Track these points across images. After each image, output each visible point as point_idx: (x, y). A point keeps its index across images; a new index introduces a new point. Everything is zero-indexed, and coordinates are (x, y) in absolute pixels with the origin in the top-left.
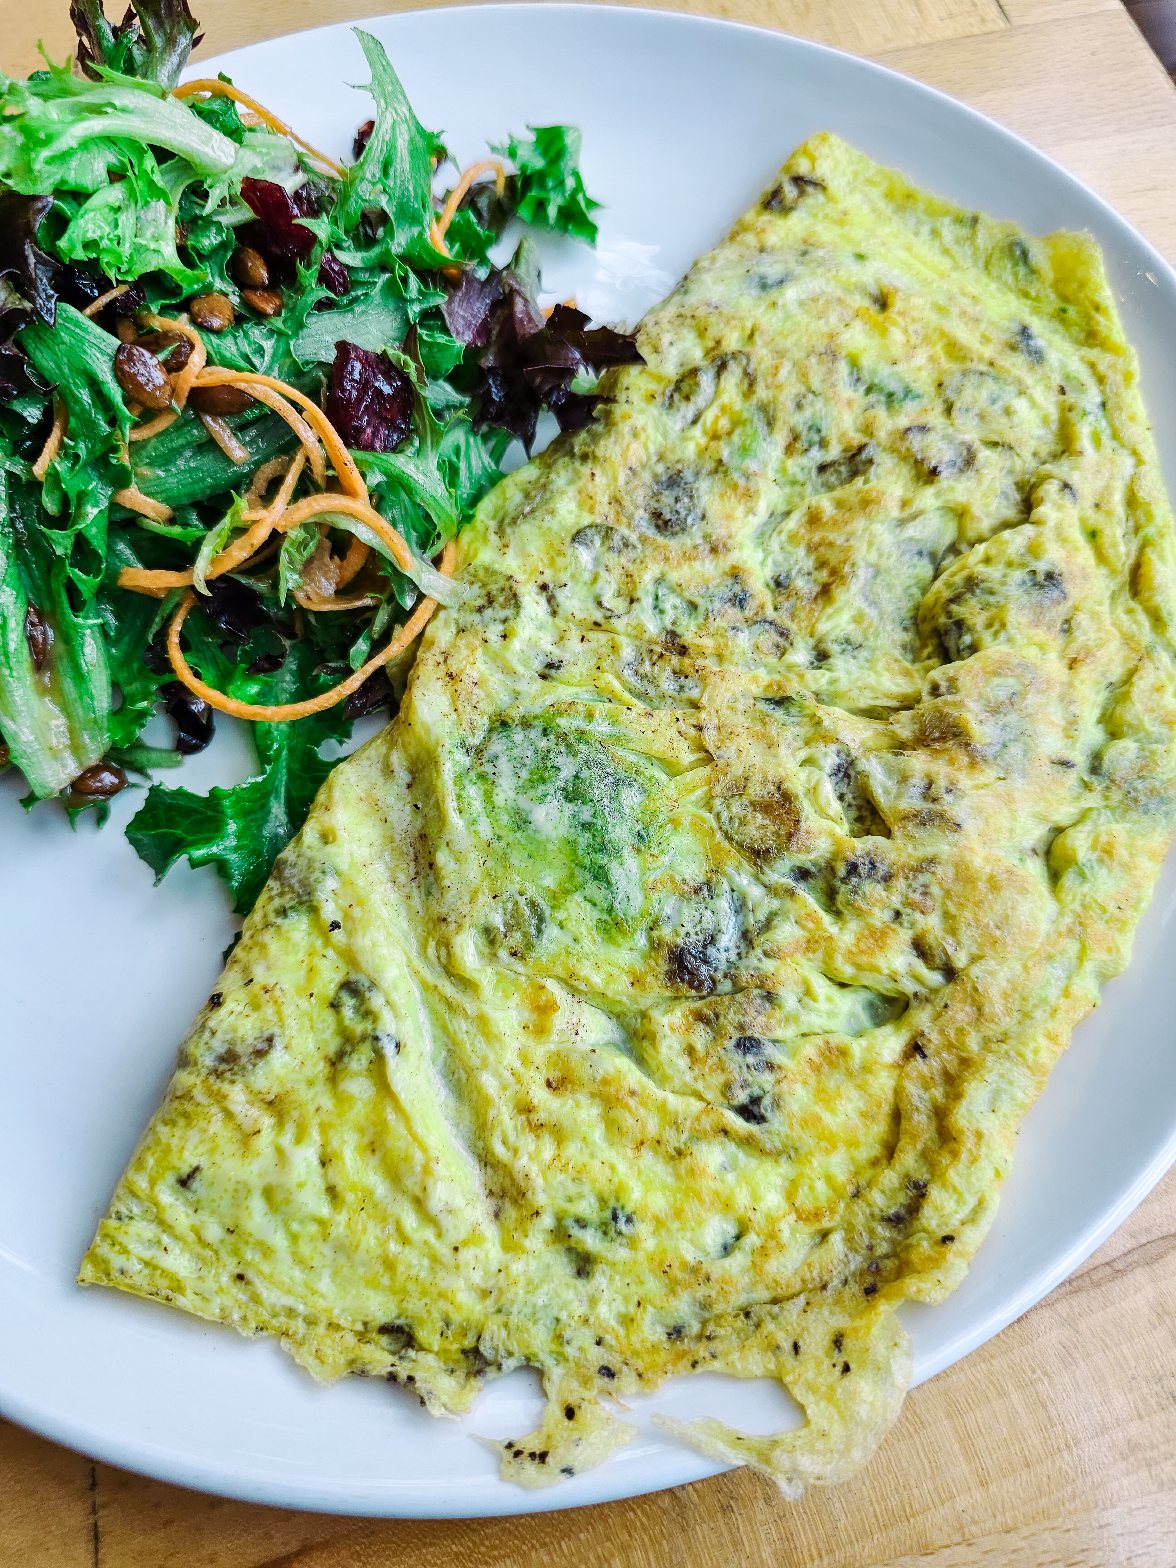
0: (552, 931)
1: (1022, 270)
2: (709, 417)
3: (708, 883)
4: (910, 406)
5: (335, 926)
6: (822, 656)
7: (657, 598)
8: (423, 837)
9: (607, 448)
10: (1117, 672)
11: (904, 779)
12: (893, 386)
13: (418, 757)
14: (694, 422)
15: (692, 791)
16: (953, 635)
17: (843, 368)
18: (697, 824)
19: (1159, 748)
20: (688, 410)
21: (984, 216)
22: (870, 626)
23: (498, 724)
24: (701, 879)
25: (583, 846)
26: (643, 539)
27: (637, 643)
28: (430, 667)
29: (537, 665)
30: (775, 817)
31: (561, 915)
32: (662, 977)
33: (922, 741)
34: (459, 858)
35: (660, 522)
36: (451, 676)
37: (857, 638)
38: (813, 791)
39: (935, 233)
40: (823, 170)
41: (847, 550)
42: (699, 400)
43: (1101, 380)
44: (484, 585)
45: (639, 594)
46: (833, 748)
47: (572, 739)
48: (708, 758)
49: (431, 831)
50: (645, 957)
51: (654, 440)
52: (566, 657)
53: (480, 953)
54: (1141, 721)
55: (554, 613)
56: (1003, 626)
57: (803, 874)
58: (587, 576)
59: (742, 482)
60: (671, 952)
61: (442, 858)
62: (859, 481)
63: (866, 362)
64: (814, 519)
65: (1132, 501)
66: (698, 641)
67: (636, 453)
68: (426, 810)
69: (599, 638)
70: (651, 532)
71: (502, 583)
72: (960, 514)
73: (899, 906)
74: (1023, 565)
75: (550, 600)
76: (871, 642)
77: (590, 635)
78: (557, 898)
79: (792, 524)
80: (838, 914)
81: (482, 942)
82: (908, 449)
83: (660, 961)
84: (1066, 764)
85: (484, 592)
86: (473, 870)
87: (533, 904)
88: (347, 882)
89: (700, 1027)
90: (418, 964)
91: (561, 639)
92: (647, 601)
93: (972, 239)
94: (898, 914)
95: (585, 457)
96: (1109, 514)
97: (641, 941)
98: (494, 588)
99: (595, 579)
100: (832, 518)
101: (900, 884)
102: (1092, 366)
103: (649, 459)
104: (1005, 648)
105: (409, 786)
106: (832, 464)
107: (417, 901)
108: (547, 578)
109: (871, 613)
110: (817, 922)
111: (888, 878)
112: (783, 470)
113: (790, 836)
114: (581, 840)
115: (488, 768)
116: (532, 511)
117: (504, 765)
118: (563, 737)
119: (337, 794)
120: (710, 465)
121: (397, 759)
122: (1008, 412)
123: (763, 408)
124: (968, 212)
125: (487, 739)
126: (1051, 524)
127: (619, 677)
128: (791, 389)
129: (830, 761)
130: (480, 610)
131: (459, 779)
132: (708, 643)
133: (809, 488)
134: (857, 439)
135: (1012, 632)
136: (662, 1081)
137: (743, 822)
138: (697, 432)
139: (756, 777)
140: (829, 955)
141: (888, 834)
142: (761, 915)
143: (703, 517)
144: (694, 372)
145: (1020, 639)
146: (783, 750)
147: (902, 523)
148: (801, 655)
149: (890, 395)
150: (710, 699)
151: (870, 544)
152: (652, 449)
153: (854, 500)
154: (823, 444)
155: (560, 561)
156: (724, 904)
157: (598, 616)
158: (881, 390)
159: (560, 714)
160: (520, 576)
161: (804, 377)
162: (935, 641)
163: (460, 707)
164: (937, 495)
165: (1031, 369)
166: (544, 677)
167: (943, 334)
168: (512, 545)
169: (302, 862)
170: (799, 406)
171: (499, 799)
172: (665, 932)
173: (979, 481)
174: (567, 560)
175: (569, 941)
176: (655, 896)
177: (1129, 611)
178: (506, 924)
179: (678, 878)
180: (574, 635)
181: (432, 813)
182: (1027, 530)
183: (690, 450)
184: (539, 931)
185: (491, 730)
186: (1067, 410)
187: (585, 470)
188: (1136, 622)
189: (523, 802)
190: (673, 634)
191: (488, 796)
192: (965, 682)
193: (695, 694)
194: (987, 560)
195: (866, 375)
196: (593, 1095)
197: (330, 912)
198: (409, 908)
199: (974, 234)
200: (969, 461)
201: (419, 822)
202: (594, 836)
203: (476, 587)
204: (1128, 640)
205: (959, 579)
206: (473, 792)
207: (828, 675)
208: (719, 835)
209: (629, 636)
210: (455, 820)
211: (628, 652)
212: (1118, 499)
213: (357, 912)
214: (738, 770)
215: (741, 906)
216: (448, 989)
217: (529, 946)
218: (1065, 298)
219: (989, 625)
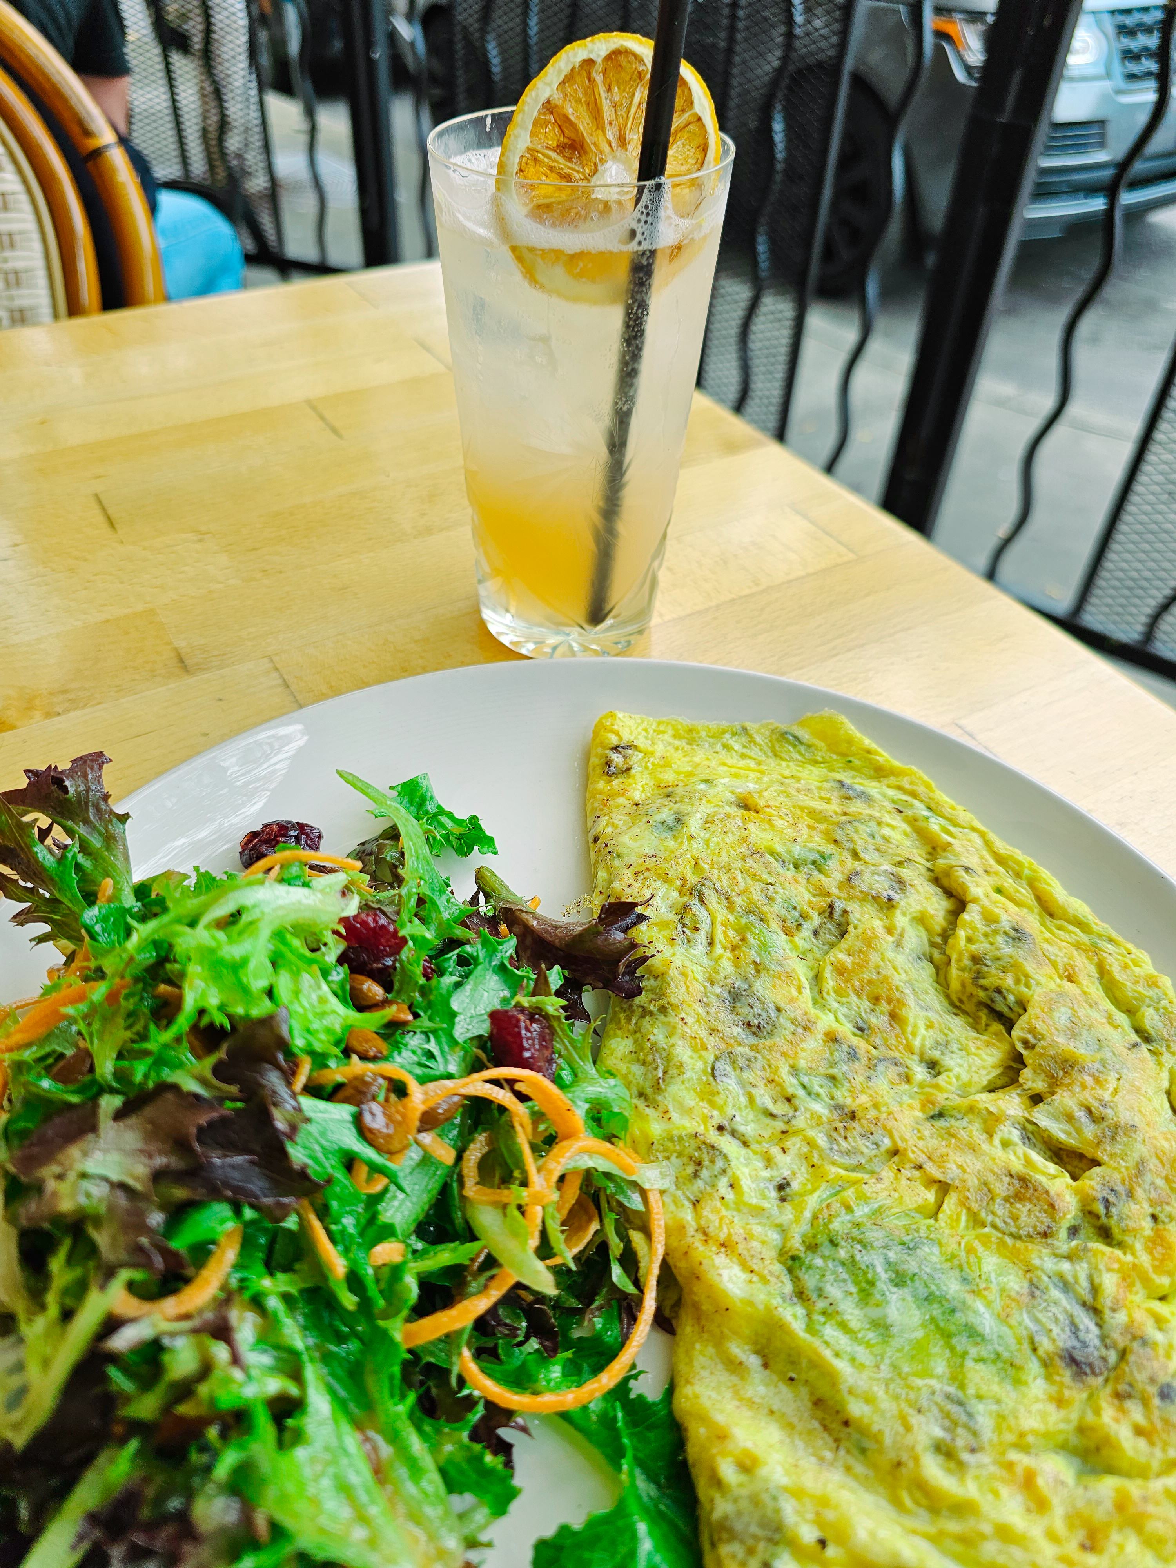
4: (832, 864)
12: (814, 856)
13: (757, 1334)
14: (711, 944)
16: (998, 1000)
17: (769, 858)
20: (701, 937)
23: (790, 1262)
28: (702, 1249)
36: (723, 1245)
40: (625, 736)
42: (704, 927)
43: (914, 795)
44: (680, 1155)
49: (824, 1390)
63: (779, 848)
67: (695, 987)
68: (804, 1376)
85: (685, 1160)
96: (996, 873)
98: (691, 1151)
102: (899, 788)
105: (766, 1366)
115: (821, 1304)
116: (665, 1072)
121: (738, 1350)
122: (886, 839)
123: (749, 912)
125: (796, 1280)
128: (756, 889)
130: (696, 1175)
144: (686, 908)
149: (814, 862)
158: (805, 862)
161: (754, 877)
163: (755, 1268)
165: (870, 806)
167: (802, 809)
170: (770, 899)
181: (812, 1375)
185: (790, 1270)
186: (913, 822)
191: (843, 1326)
195: (786, 856)
201: (804, 1391)
203: (673, 1158)
206: (830, 1332)
210: (842, 1366)
212: (992, 862)
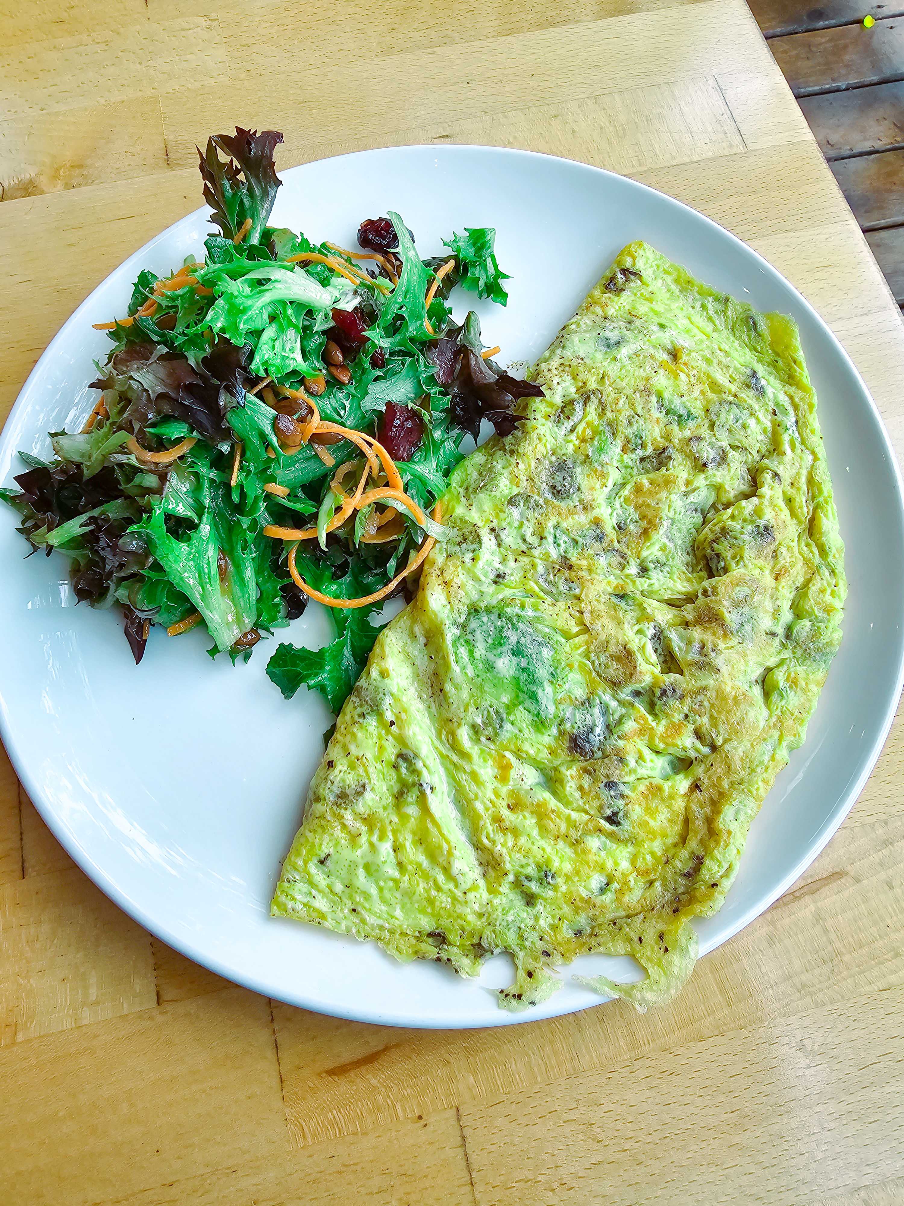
0: (508, 726)
1: (753, 334)
2: (580, 429)
3: (588, 699)
4: (691, 424)
5: (392, 723)
6: (644, 571)
7: (555, 537)
8: (436, 674)
9: (526, 448)
10: (801, 580)
11: (689, 643)
12: (682, 412)
13: (430, 629)
14: (572, 431)
15: (578, 648)
16: (715, 560)
17: (654, 399)
18: (582, 666)
19: (822, 625)
20: (569, 425)
21: (732, 298)
22: (670, 552)
23: (472, 611)
24: (585, 697)
25: (523, 681)
26: (546, 501)
27: (545, 563)
28: (434, 578)
29: (492, 576)
30: (623, 664)
31: (512, 718)
32: (565, 750)
33: (699, 621)
34: (457, 687)
35: (555, 491)
36: (446, 583)
37: (663, 559)
38: (642, 649)
39: (703, 307)
40: (640, 265)
41: (657, 510)
42: (575, 419)
43: (796, 407)
44: (460, 529)
45: (546, 534)
46: (652, 624)
47: (515, 619)
48: (586, 630)
49: (441, 672)
50: (556, 739)
51: (550, 443)
52: (507, 571)
53: (471, 739)
54: (813, 609)
55: (499, 545)
56: (742, 558)
57: (637, 694)
58: (516, 524)
59: (599, 468)
60: (570, 737)
61: (448, 687)
62: (664, 469)
63: (666, 395)
64: (638, 490)
65: (811, 481)
66: (579, 562)
67: (541, 450)
68: (437, 660)
69: (525, 560)
70: (549, 496)
71: (470, 528)
72: (718, 489)
73: (687, 712)
74: (752, 522)
75: (497, 537)
76: (670, 562)
77: (520, 558)
78: (510, 708)
79: (626, 492)
80: (656, 716)
81: (471, 732)
82: (690, 451)
83: (565, 742)
84: (773, 634)
85: (461, 533)
86: (465, 694)
87: (497, 712)
88: (397, 699)
89: (586, 777)
90: (437, 743)
91: (503, 561)
92: (550, 539)
93: (724, 312)
94: (687, 716)
95: (512, 452)
96: (798, 489)
97: (554, 731)
98: (466, 531)
99: (521, 525)
100: (648, 489)
101: (688, 700)
102: (791, 398)
103: (547, 453)
104: (742, 570)
105: (425, 645)
106: (648, 457)
107: (434, 709)
108: (494, 524)
109: (670, 545)
110: (646, 720)
111: (682, 697)
112: (621, 461)
113: (631, 675)
114: (522, 677)
115: (470, 637)
116: (485, 485)
117: (479, 635)
118: (509, 619)
119: (387, 650)
120: (582, 458)
121: (417, 630)
122: (744, 427)
123: (610, 424)
124: (723, 295)
125: (468, 619)
126: (767, 497)
127: (537, 583)
128: (627, 413)
129: (651, 632)
130: (459, 544)
131: (455, 643)
132: (584, 563)
133: (635, 469)
134: (662, 443)
135: (746, 561)
136: (567, 804)
137: (606, 666)
138: (573, 437)
139: (613, 641)
140: (651, 738)
141: (682, 674)
142: (616, 716)
143: (579, 489)
144: (572, 402)
145: (750, 566)
146: (626, 626)
147: (686, 494)
148: (633, 569)
149: (680, 416)
150: (586, 595)
151: (669, 506)
152: (549, 447)
153: (660, 480)
154: (643, 446)
155: (502, 515)
156: (596, 711)
157: (524, 547)
158: (674, 413)
159: (507, 606)
160: (480, 524)
161: (632, 406)
162: (705, 562)
163: (452, 602)
164: (706, 479)
165: (758, 399)
166: (495, 583)
167: (709, 377)
168: (474, 505)
169: (371, 688)
170: (630, 423)
171: (477, 655)
172: (568, 726)
173: (729, 471)
174: (505, 515)
175: (517, 731)
176: (561, 707)
177: (807, 545)
178: (483, 722)
179: (573, 697)
180: (511, 558)
181: (441, 662)
182: (754, 500)
183: (570, 449)
184: (501, 726)
185: (469, 614)
186: (777, 425)
187: (513, 461)
188: (811, 552)
189: (490, 656)
190: (565, 558)
191: (471, 653)
192: (721, 589)
193: (577, 591)
194: (733, 517)
195: (666, 403)
196: (532, 813)
197: (389, 716)
198: (430, 713)
199: (726, 308)
200: (723, 459)
201: (433, 666)
202: (529, 675)
203: (455, 529)
204: (807, 562)
205: (717, 528)
206: (463, 652)
207: (648, 581)
208: (594, 674)
209: (541, 559)
210: (456, 668)
211: (541, 569)
212: (803, 480)
213: (403, 716)
214: (603, 637)
215: (606, 711)
216: (455, 758)
217: (496, 734)
218: (777, 354)
219: (734, 557)
